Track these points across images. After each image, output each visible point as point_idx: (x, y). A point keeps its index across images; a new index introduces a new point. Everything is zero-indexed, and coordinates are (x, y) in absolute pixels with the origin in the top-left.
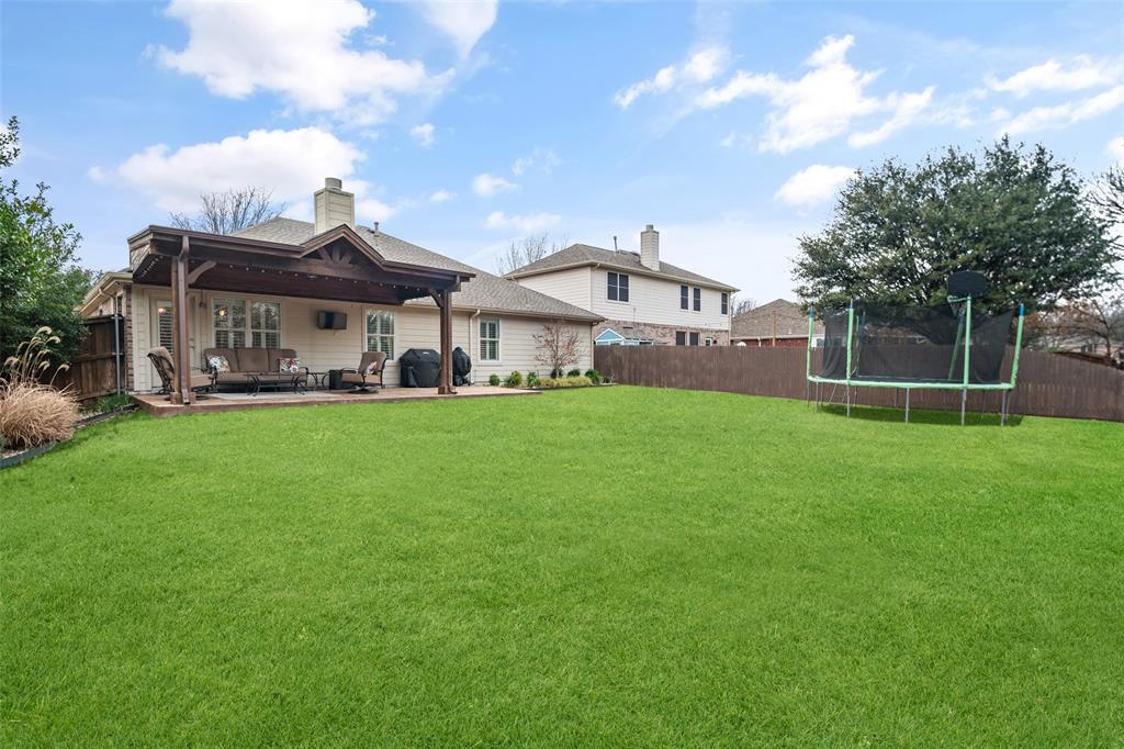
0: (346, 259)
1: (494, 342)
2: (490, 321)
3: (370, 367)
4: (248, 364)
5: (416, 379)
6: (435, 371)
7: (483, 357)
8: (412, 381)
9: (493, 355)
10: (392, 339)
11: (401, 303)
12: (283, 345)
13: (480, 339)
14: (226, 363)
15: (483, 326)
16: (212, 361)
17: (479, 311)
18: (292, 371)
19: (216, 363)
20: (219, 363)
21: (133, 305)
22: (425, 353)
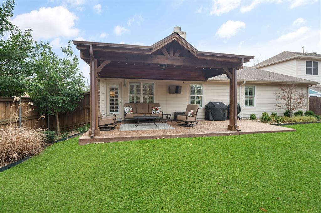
0: (177, 55)
1: (252, 98)
2: (250, 87)
3: (190, 113)
4: (140, 110)
5: (213, 117)
6: (222, 113)
7: (246, 105)
8: (211, 118)
9: (251, 104)
10: (202, 97)
12: (155, 101)
13: (244, 96)
14: (131, 110)
15: (246, 89)
16: (125, 109)
17: (245, 82)
18: (157, 113)
19: (127, 110)
20: (128, 110)
21: (100, 87)
22: (217, 104)
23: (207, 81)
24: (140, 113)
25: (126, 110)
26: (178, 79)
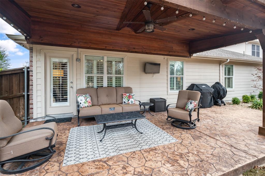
1: (230, 78)
4: (104, 99)
9: (229, 86)
11: (190, 56)
12: (125, 84)
13: (224, 76)
14: (89, 100)
15: (225, 69)
16: (79, 99)
17: (229, 60)
18: (130, 103)
19: (81, 100)
20: (84, 101)
21: (34, 60)
22: (203, 86)
23: (192, 57)
24: (104, 104)
25: (80, 102)
26: (158, 53)
